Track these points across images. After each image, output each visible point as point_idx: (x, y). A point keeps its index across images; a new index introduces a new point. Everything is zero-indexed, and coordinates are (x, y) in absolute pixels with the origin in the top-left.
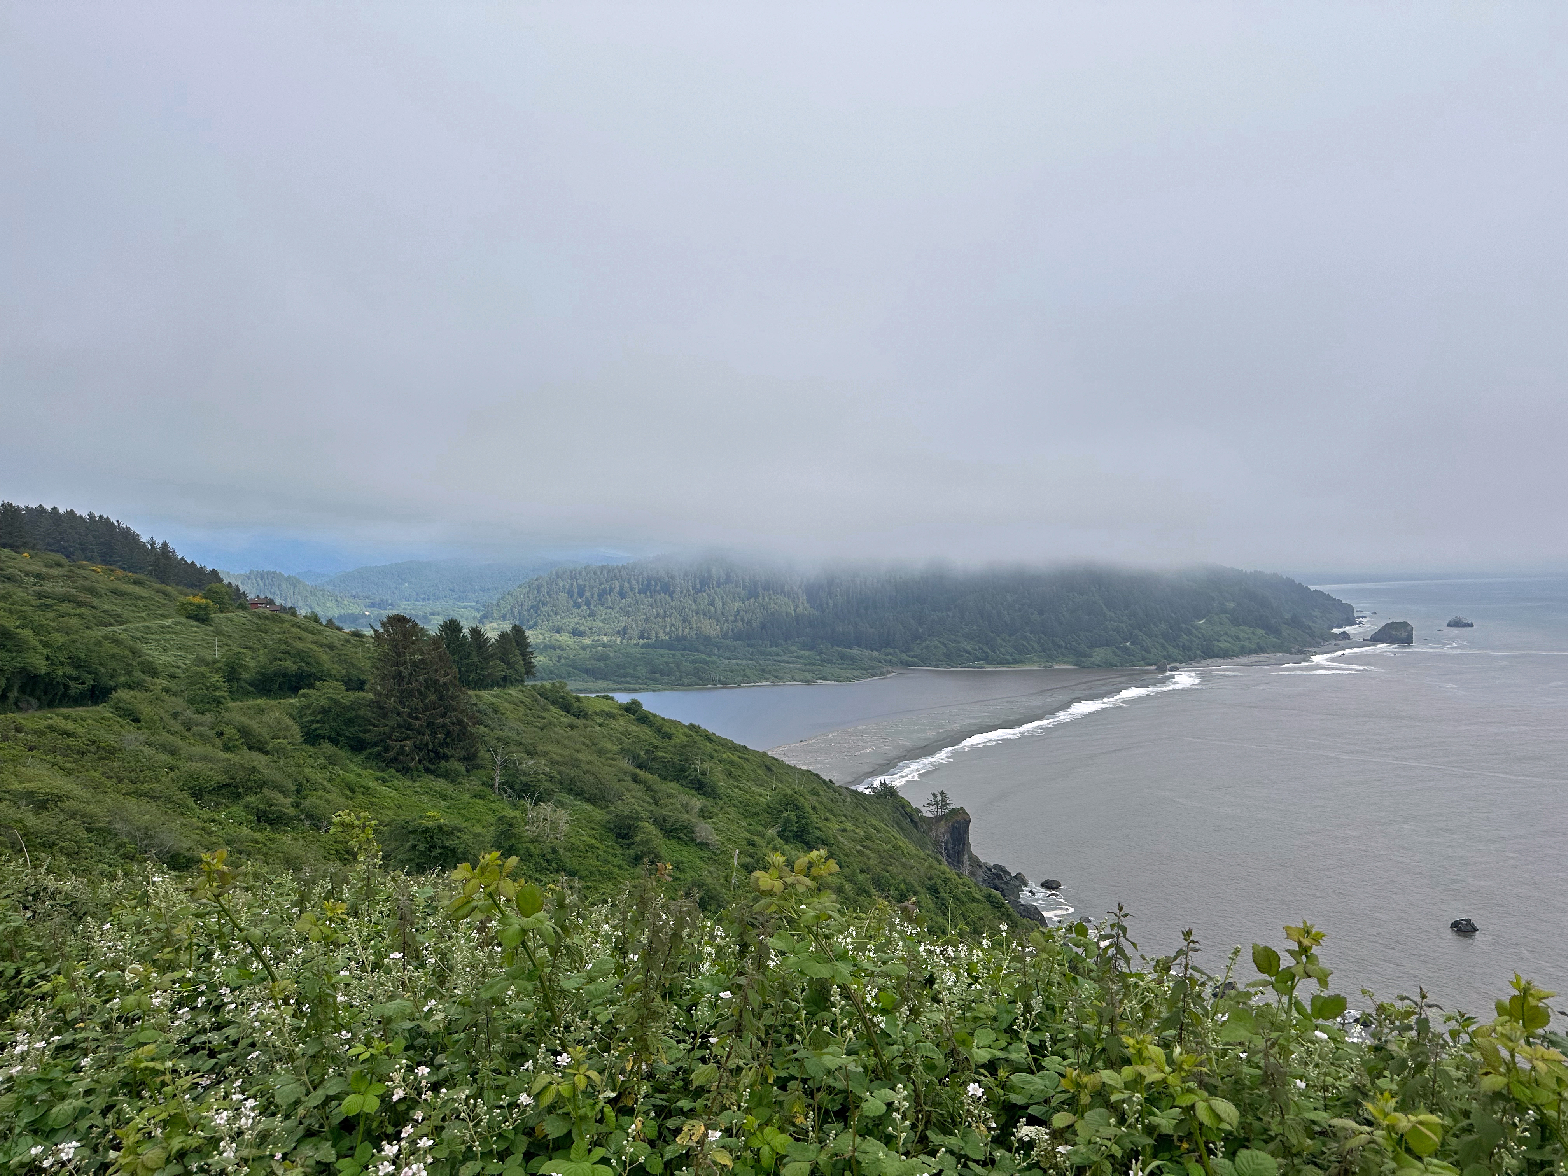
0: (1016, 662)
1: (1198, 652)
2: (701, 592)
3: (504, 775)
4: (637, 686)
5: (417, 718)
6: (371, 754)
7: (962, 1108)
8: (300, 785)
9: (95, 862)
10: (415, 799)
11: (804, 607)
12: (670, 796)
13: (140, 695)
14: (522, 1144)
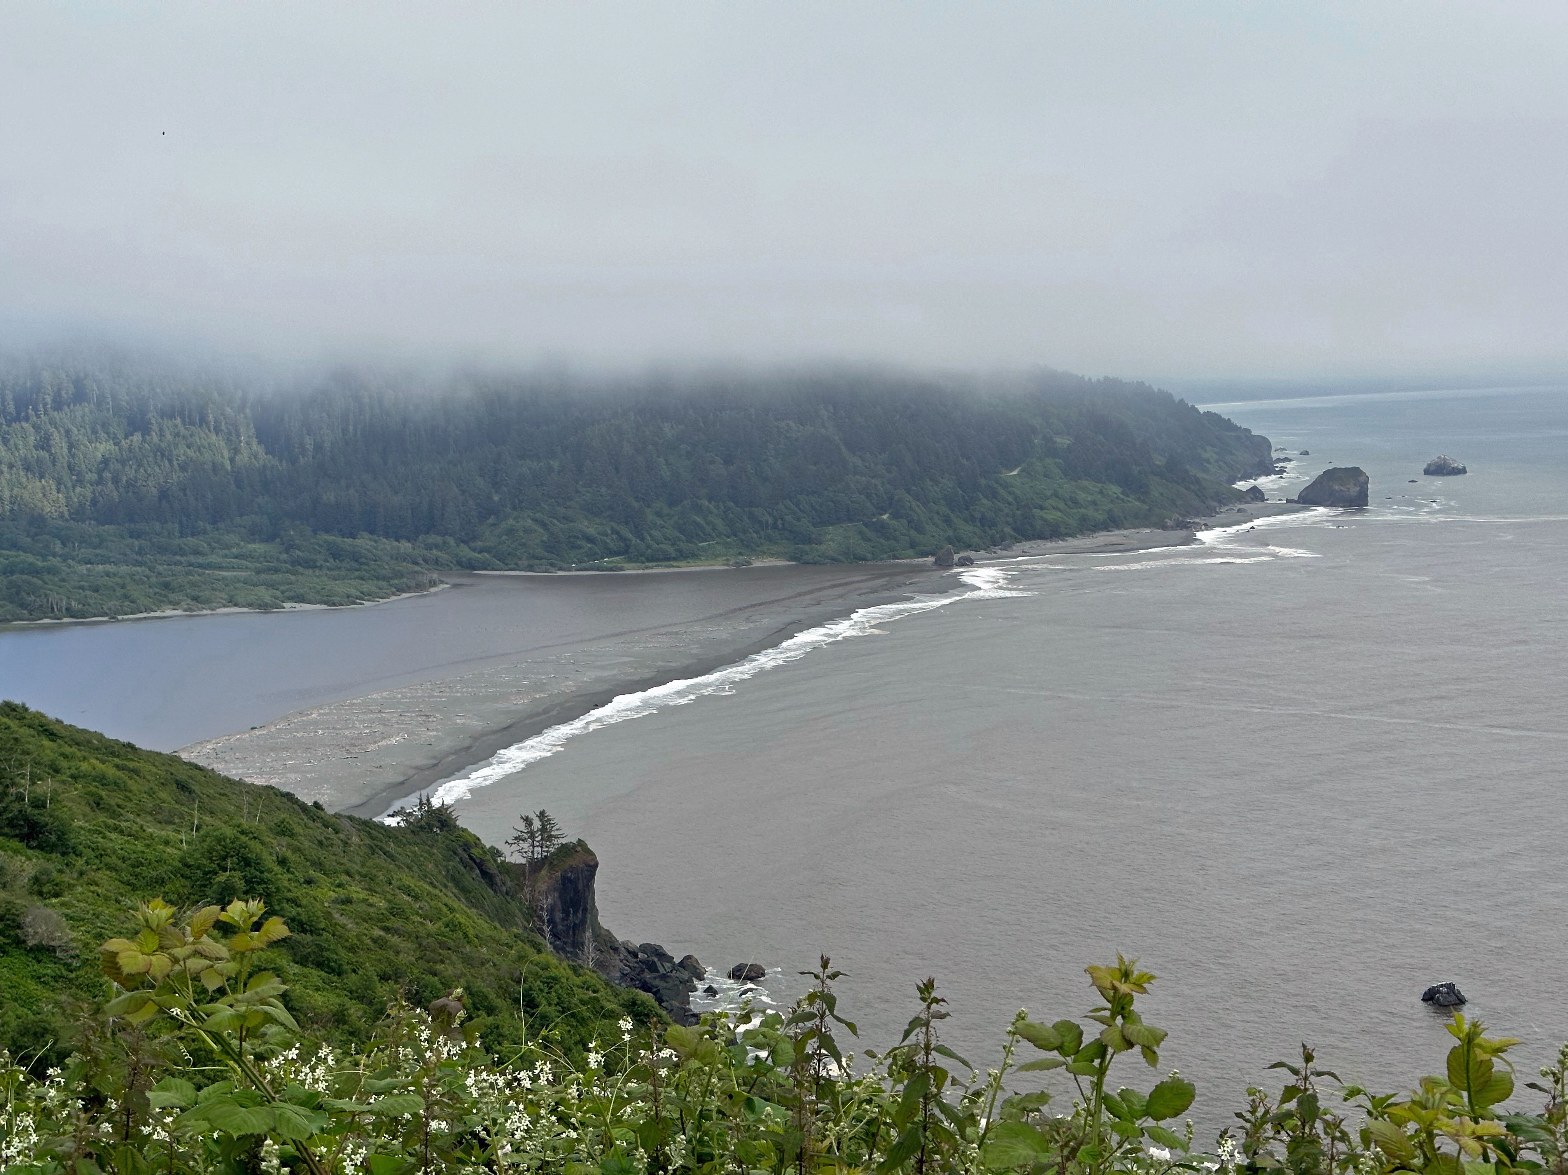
0: (682, 556)
11: (252, 453)
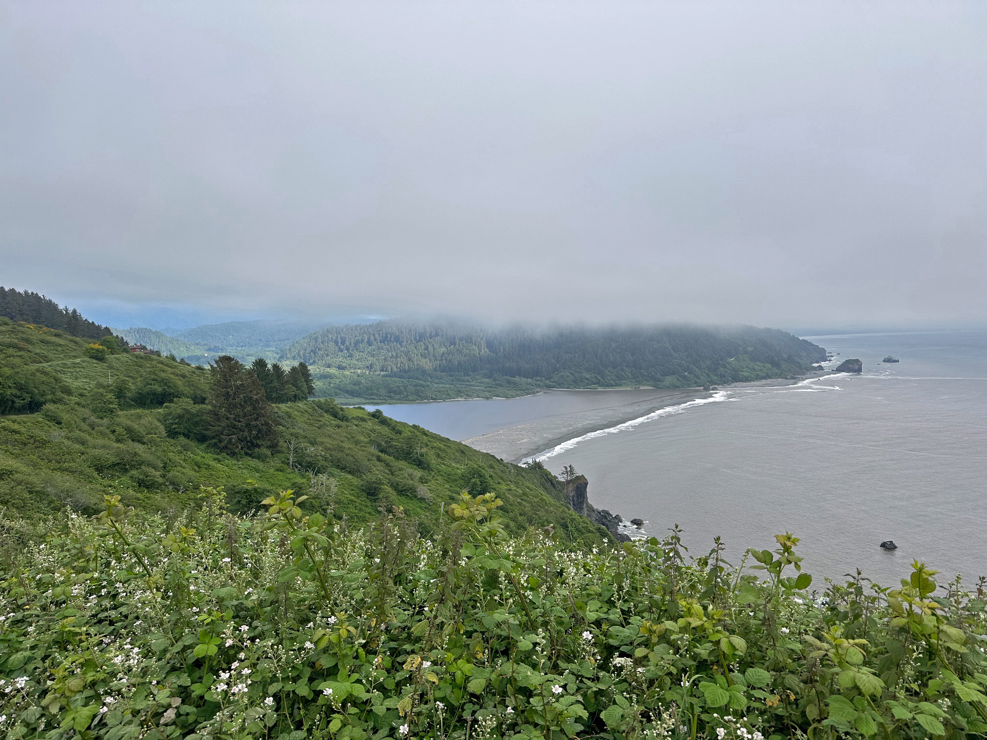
0: (617, 385)
1: (730, 378)
2: (419, 341)
3: (296, 457)
4: (379, 401)
5: (239, 421)
6: (210, 444)
7: (579, 647)
8: (166, 463)
9: (35, 512)
10: (239, 472)
11: (485, 351)
12: (401, 470)
13: (61, 407)
14: (308, 671)
